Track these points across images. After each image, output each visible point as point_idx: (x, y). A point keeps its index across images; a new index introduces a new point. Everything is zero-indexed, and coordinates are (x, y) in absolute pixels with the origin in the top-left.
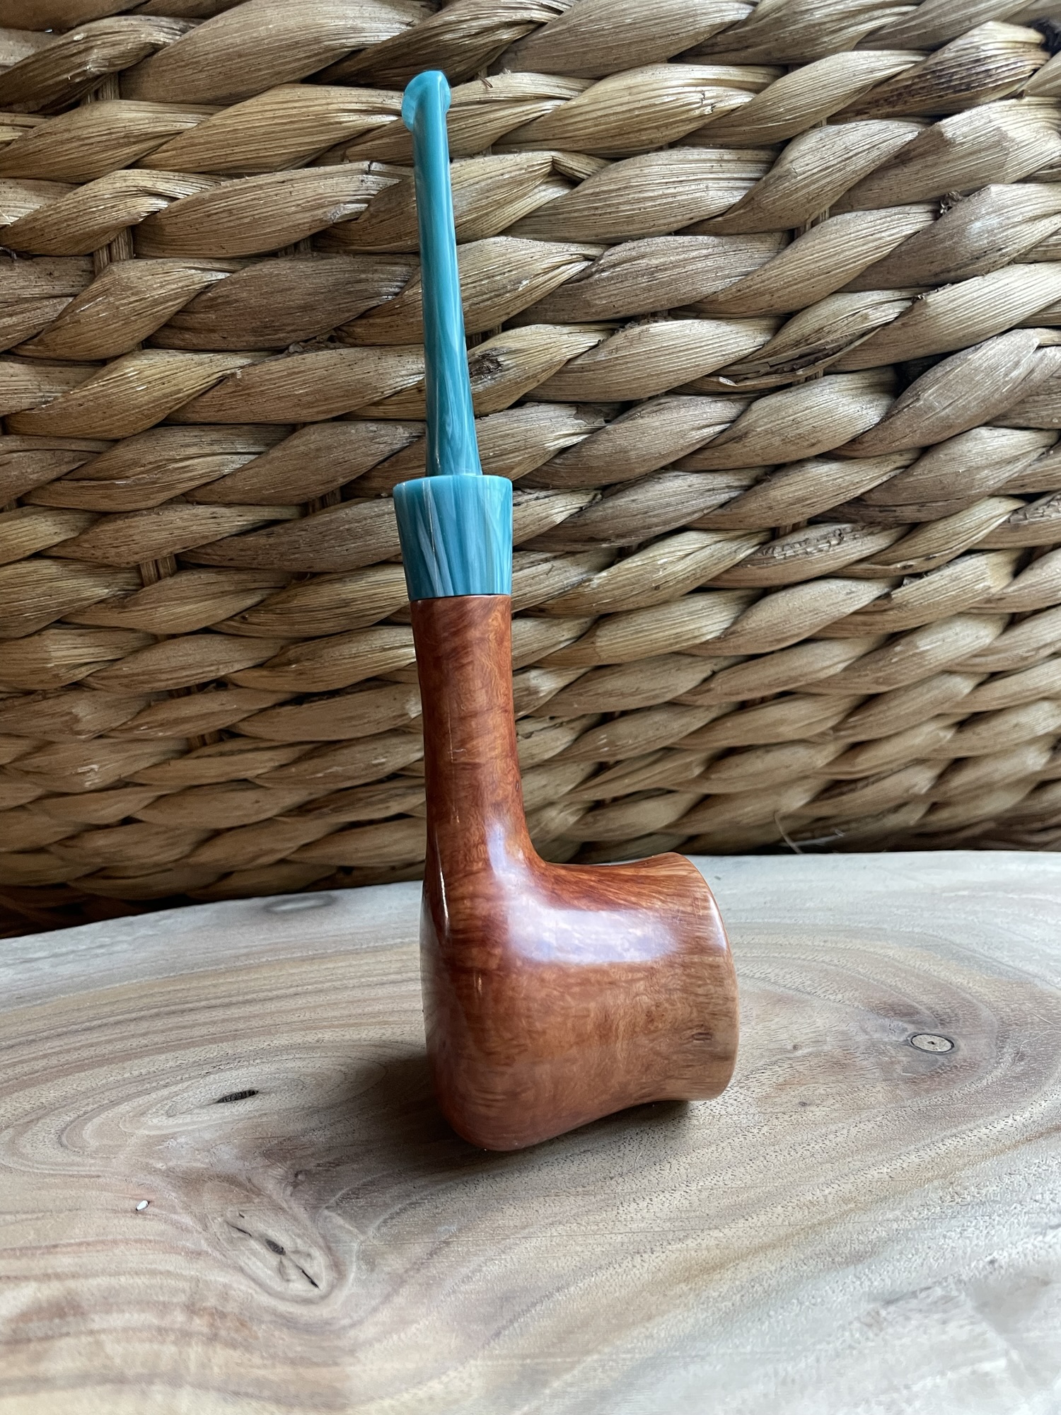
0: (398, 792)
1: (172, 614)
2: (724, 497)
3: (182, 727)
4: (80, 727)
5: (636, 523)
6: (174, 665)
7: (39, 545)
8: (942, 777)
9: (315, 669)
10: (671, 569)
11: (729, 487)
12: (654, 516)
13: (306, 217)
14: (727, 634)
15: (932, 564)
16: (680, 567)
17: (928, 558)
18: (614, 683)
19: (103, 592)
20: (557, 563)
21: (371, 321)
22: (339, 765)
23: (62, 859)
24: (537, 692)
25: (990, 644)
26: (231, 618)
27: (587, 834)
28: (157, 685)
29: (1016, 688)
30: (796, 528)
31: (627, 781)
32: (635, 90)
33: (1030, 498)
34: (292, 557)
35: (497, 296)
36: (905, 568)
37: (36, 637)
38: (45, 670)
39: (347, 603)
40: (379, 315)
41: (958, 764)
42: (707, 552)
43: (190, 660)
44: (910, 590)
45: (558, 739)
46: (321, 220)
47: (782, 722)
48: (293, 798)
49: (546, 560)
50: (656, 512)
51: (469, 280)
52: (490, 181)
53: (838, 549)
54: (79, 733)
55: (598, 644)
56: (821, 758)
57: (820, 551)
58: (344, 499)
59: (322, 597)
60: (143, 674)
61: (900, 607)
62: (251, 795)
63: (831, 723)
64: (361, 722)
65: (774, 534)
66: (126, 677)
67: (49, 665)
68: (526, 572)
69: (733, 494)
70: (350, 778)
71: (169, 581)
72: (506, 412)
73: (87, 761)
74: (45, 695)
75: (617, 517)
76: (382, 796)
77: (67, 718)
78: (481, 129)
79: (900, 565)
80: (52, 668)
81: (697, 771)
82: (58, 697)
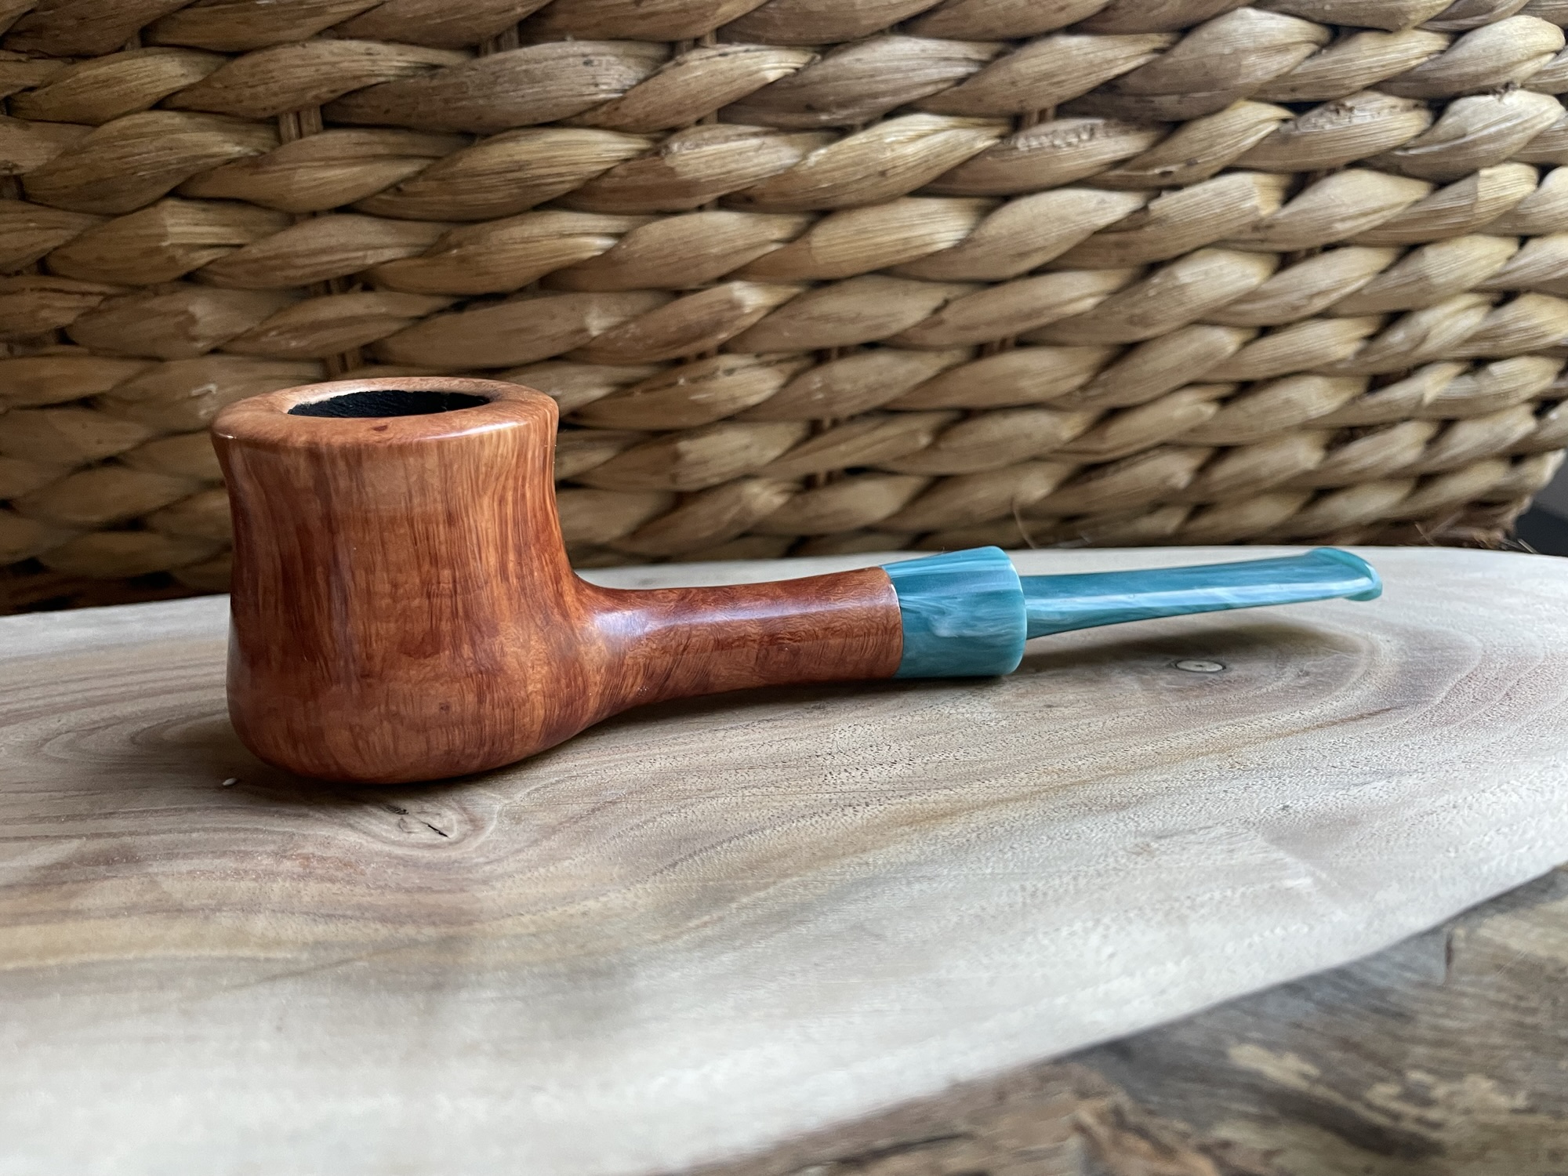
1: (316, 180)
2: (960, 70)
3: (319, 335)
4: (197, 330)
5: (859, 88)
6: (313, 246)
7: (162, 89)
8: (1202, 470)
9: (480, 255)
10: (902, 151)
11: (968, 60)
12: (882, 82)
14: (960, 246)
15: (1194, 171)
16: (910, 149)
17: (1190, 163)
18: (831, 304)
19: (233, 149)
20: (768, 140)
23: (171, 536)
25: (1260, 285)
26: (383, 192)
28: (291, 273)
29: (1288, 350)
30: (1042, 117)
33: (1300, 108)
34: (459, 104)
36: (1164, 174)
37: (151, 210)
38: (159, 250)
41: (1222, 452)
42: (941, 137)
43: (333, 242)
44: (1167, 204)
45: (764, 381)
47: (1022, 373)
49: (755, 135)
50: (883, 77)
53: (1089, 145)
54: (195, 339)
55: (815, 245)
56: (1066, 428)
57: (1069, 145)
59: (494, 158)
60: (276, 257)
61: (1159, 221)
63: (1079, 380)
64: (533, 339)
65: (1017, 122)
66: (256, 260)
67: (164, 244)
68: (733, 145)
69: (973, 69)
71: (315, 138)
73: (204, 380)
74: (156, 291)
75: (838, 76)
77: (181, 318)
79: (1157, 171)
80: (167, 247)
81: (924, 440)
82: (173, 292)
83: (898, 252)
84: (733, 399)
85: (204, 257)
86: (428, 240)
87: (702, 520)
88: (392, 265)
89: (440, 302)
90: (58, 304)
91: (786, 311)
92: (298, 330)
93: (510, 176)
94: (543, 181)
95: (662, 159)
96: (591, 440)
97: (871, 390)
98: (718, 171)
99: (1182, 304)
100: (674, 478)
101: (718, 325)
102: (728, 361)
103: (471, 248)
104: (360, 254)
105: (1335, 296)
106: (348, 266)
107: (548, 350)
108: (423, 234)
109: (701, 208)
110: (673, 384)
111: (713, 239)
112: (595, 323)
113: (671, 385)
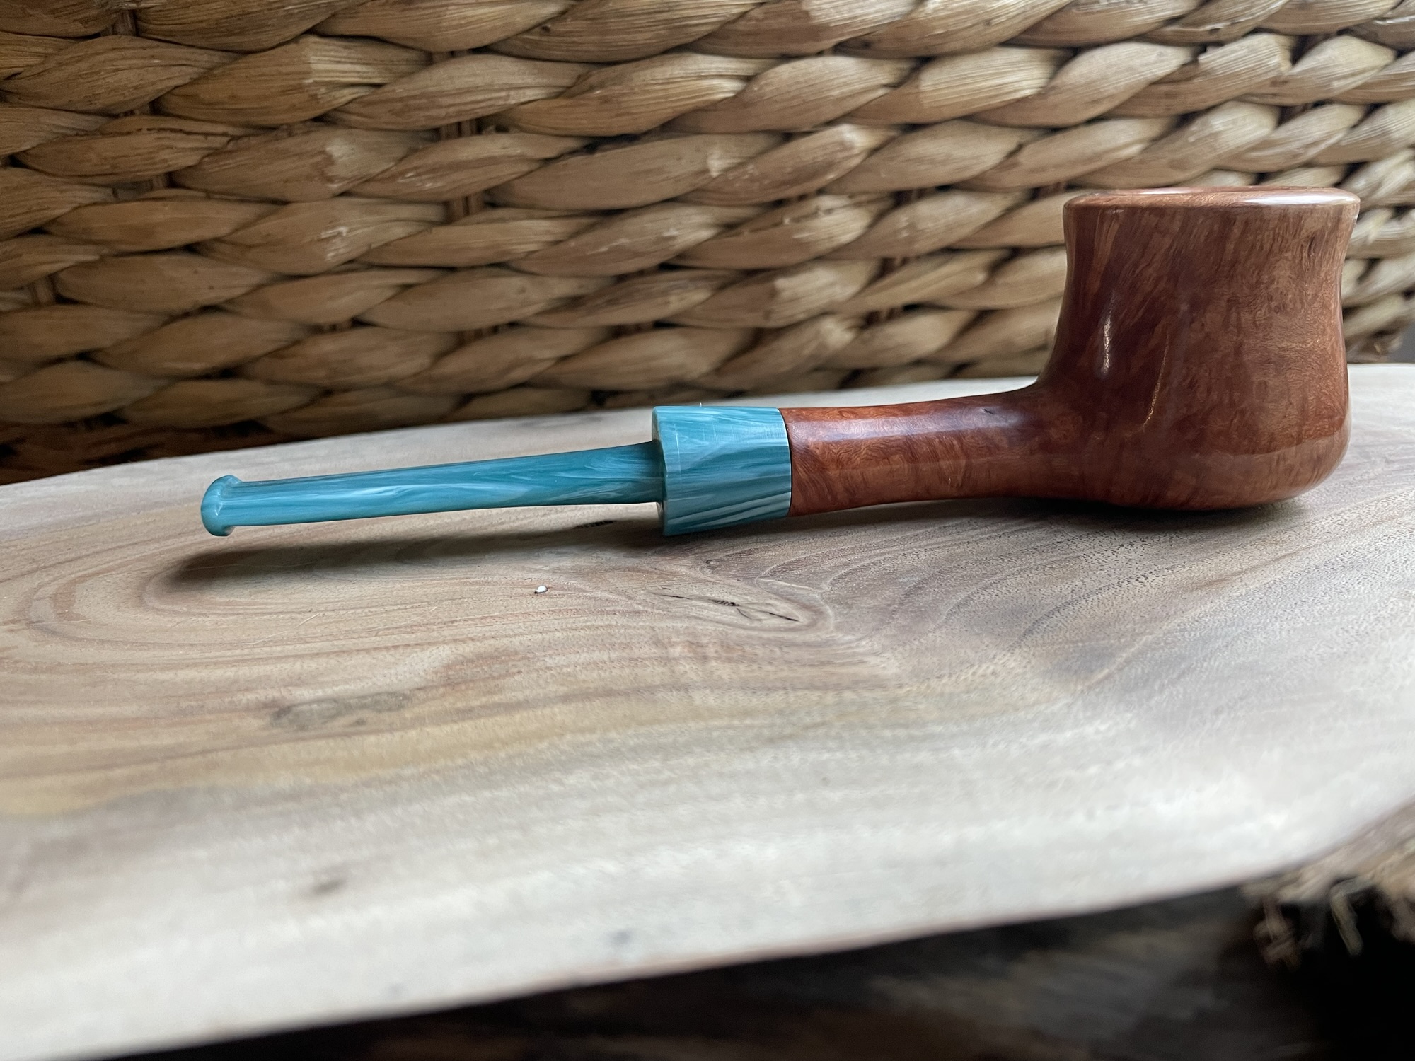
1: (465, 18)
3: (456, 176)
4: (332, 171)
6: (459, 86)
9: (624, 95)
10: (1004, 2)
14: (1043, 93)
15: (1235, 30)
17: (1233, 22)
18: (926, 146)
22: (624, 237)
23: (271, 382)
25: (1266, 136)
26: (529, 31)
27: (861, 352)
28: (434, 112)
36: (1213, 31)
37: (293, 46)
38: (300, 88)
43: (479, 81)
44: (1211, 58)
45: (854, 221)
48: (564, 288)
53: (1155, 2)
54: (331, 180)
55: (922, 87)
60: (421, 96)
61: (1206, 73)
62: (516, 282)
64: (660, 179)
66: (401, 100)
67: (307, 82)
73: (333, 223)
74: (290, 131)
77: (319, 158)
79: (1208, 27)
80: (310, 85)
81: (980, 277)
82: (308, 133)
83: (991, 97)
84: (831, 238)
85: (346, 95)
86: (566, 82)
87: (784, 354)
88: (532, 105)
89: (571, 144)
90: (181, 145)
91: (886, 153)
92: (435, 171)
93: (659, 17)
94: (689, 22)
96: (692, 280)
97: (950, 228)
98: (846, 15)
99: (1214, 149)
100: (768, 315)
101: (829, 166)
102: (826, 202)
103: (617, 87)
104: (503, 94)
105: (1323, 146)
106: (492, 106)
107: (669, 192)
108: (563, 75)
109: (820, 54)
110: (780, 223)
111: (835, 82)
112: (716, 164)
113: (776, 225)
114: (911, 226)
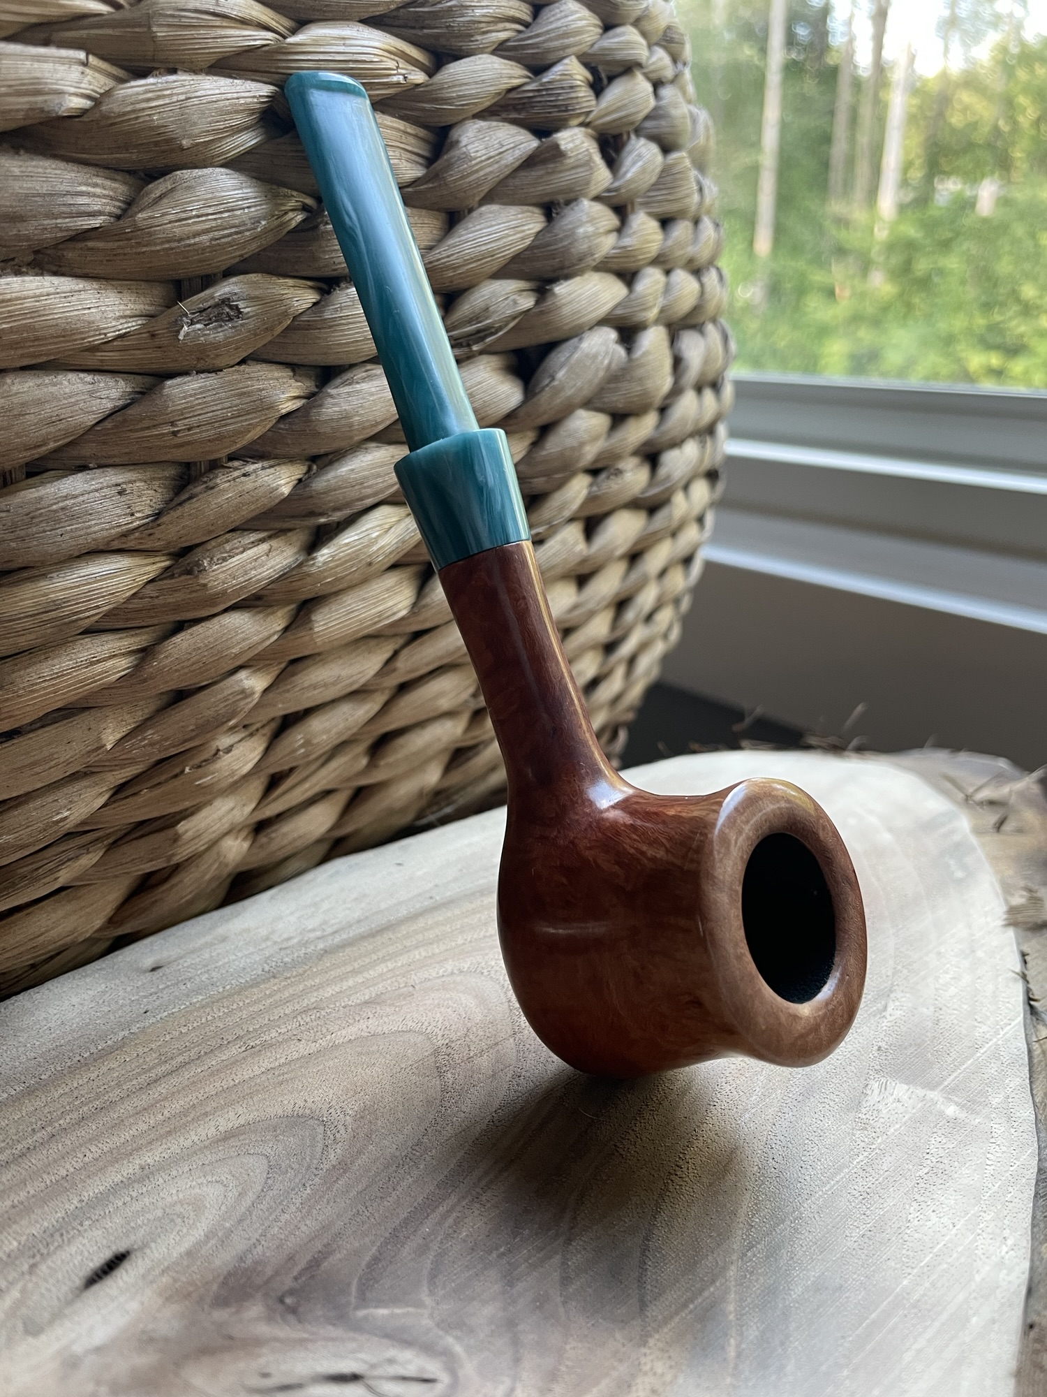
0: (71, 854)
5: (352, 494)
10: (382, 543)
12: (368, 487)
13: (22, 102)
14: (416, 612)
16: (387, 540)
20: (274, 543)
21: (90, 244)
22: (8, 834)
24: (253, 693)
25: (571, 603)
27: (259, 858)
31: (307, 785)
32: (348, 42)
33: (598, 473)
35: (236, 233)
39: (57, 605)
40: (97, 239)
42: (403, 525)
45: (252, 750)
46: (42, 110)
49: (262, 540)
50: (370, 483)
51: (210, 211)
52: (227, 102)
55: (316, 630)
56: (457, 728)
58: (30, 475)
59: (22, 600)
64: (47, 767)
68: (250, 553)
70: (22, 847)
72: (237, 368)
75: (340, 488)
76: (51, 865)
78: (211, 43)
81: (364, 761)
83: (375, 623)
84: (233, 773)
91: (281, 686)
94: (81, 616)
95: (197, 577)
98: (241, 579)
100: (170, 858)
101: (232, 714)
102: (224, 741)
109: (215, 615)
110: (180, 774)
111: (234, 640)
112: (110, 738)
113: (176, 776)
114: (307, 743)
